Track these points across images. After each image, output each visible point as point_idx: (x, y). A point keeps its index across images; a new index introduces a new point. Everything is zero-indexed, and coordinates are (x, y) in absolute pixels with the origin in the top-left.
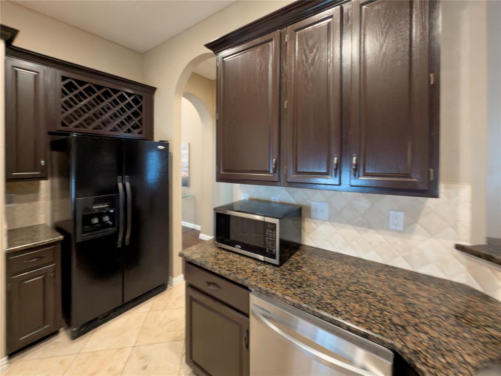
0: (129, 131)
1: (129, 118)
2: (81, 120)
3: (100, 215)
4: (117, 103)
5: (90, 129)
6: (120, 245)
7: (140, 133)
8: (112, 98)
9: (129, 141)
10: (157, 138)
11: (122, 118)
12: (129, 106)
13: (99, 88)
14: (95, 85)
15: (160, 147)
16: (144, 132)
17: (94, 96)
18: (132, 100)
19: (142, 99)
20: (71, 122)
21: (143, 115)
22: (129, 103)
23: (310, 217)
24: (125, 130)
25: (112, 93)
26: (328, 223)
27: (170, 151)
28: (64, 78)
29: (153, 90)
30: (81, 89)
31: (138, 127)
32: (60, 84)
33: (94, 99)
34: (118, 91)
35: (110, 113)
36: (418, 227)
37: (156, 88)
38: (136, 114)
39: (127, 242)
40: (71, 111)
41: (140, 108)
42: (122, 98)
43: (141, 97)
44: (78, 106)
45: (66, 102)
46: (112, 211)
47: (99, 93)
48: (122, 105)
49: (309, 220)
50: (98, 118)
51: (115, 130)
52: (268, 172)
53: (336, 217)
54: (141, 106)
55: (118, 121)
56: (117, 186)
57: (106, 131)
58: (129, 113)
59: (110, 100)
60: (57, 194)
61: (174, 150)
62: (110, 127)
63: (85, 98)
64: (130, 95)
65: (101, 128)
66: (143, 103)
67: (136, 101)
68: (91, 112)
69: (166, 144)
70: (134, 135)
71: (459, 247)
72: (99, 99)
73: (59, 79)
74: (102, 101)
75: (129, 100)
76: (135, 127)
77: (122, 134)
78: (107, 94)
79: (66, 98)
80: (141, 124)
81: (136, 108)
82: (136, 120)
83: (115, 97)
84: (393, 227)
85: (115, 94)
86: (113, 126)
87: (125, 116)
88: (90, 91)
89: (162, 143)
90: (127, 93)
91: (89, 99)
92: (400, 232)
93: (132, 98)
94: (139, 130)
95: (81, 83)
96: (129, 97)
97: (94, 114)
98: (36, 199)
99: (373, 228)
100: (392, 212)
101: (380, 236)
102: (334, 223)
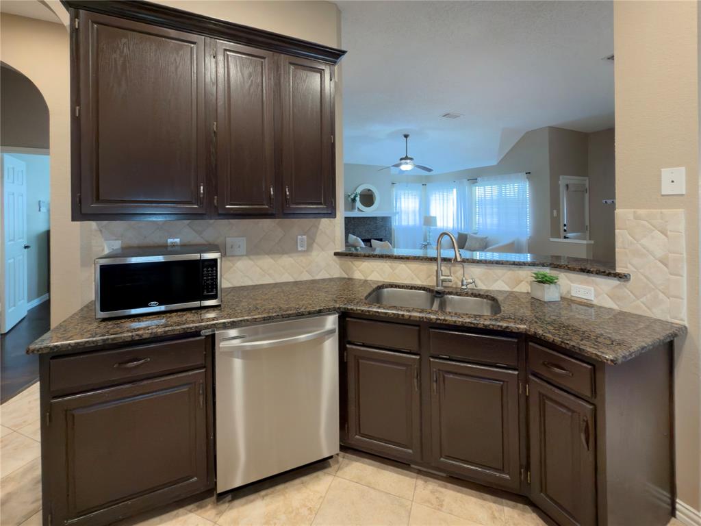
23: (225, 256)
49: (225, 259)
53: (253, 252)
84: (300, 249)
92: (304, 251)
99: (286, 253)
100: (299, 237)
101: (291, 259)
102: (252, 257)
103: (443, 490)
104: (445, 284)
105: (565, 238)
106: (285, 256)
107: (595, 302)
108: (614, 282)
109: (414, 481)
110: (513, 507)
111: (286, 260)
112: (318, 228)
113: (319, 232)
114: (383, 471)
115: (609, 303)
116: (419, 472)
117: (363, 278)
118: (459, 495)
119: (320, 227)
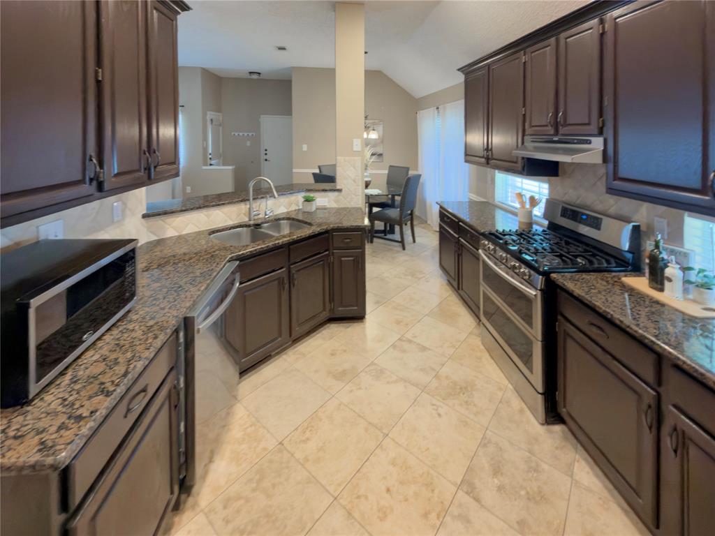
92: (120, 221)
99: (102, 229)
100: (115, 205)
101: (107, 235)
103: (296, 349)
104: (256, 217)
105: (211, 165)
106: (102, 232)
107: (328, 206)
108: (336, 194)
109: (281, 359)
110: (325, 329)
114: (262, 370)
115: (334, 205)
116: (278, 353)
117: (177, 234)
118: (304, 344)
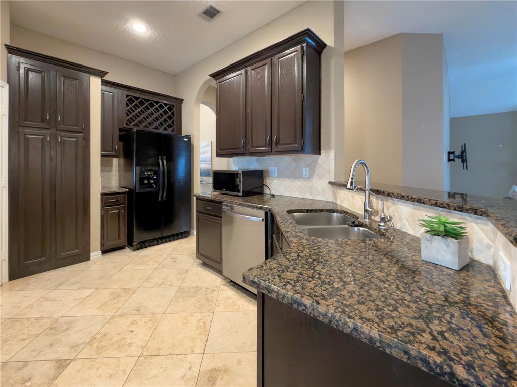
0: (165, 129)
1: (165, 121)
2: (137, 121)
3: (149, 179)
4: (158, 111)
5: (141, 127)
6: (160, 200)
7: (173, 130)
8: (155, 107)
9: (165, 135)
10: (184, 134)
11: (161, 120)
12: (165, 112)
13: (147, 101)
14: (145, 99)
15: (185, 139)
16: (175, 130)
17: (144, 106)
18: (167, 108)
19: (174, 108)
20: (131, 123)
21: (175, 118)
22: (165, 110)
23: (268, 177)
24: (163, 128)
25: (155, 104)
26: (277, 179)
27: (192, 142)
28: (127, 96)
29: (181, 101)
30: (136, 102)
31: (171, 127)
32: (125, 100)
33: (144, 108)
34: (158, 103)
35: (154, 117)
36: (315, 175)
37: (183, 100)
38: (170, 118)
39: (164, 199)
40: (131, 116)
41: (173, 114)
42: (161, 107)
43: (173, 106)
44: (135, 113)
45: (128, 110)
46: (155, 177)
47: (147, 104)
48: (161, 111)
49: (268, 178)
50: (146, 120)
51: (157, 128)
52: (240, 148)
53: (281, 175)
54: (173, 112)
55: (158, 123)
56: (159, 162)
57: (151, 129)
58: (165, 117)
59: (154, 108)
60: (122, 168)
61: (194, 141)
62: (154, 126)
63: (139, 107)
64: (166, 105)
65: (148, 127)
66: (174, 110)
67: (170, 109)
68: (142, 117)
69: (189, 137)
70: (169, 131)
71: (330, 183)
72: (147, 108)
73: (125, 96)
74: (149, 109)
75: (166, 108)
76: (169, 126)
77: (161, 130)
78: (152, 105)
79: (128, 108)
80: (173, 124)
81: (170, 113)
82: (170, 122)
83: (156, 106)
84: (304, 177)
85: (157, 104)
86: (155, 126)
87: (163, 119)
88: (142, 103)
89: (187, 136)
90: (164, 104)
91: (142, 108)
92: (307, 178)
93: (167, 107)
94: (172, 129)
95: (137, 98)
96: (166, 106)
97: (144, 118)
98: (111, 171)
99: (297, 179)
100: (304, 169)
101: (300, 183)
102: (280, 179)
106: (297, 180)
111: (298, 183)
112: (317, 162)
113: (317, 166)
119: (319, 162)
